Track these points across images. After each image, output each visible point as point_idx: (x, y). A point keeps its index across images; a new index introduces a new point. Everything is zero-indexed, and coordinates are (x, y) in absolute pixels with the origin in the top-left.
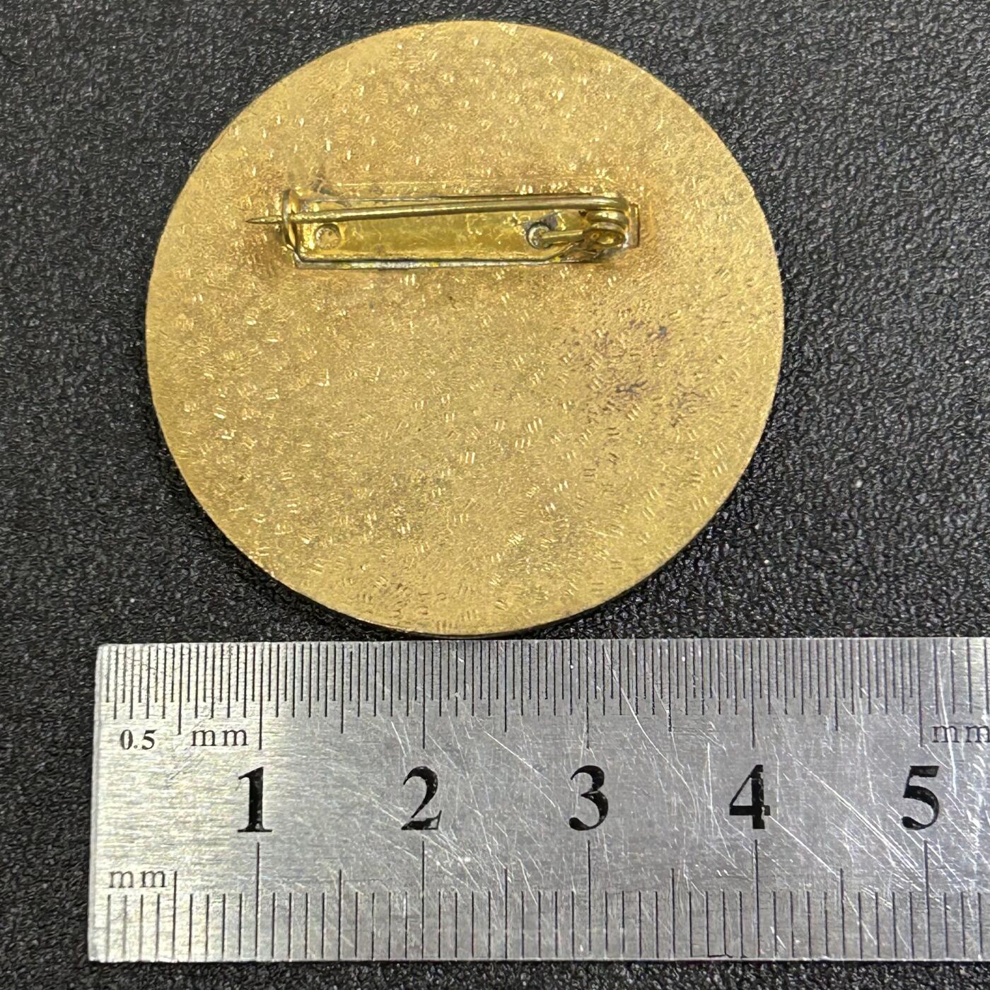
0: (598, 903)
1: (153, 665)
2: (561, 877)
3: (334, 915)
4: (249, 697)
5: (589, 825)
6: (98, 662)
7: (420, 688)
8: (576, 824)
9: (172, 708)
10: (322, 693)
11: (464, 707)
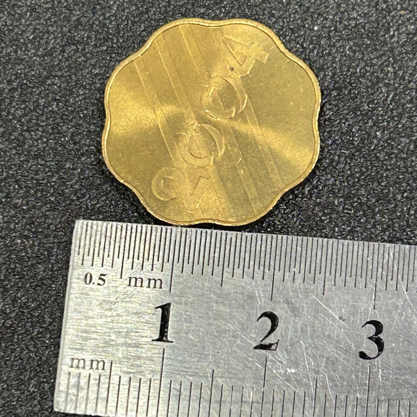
0: (373, 405)
1: (108, 234)
2: (351, 386)
3: (207, 397)
4: (166, 260)
5: (372, 357)
6: (75, 231)
7: (272, 263)
8: (363, 355)
9: (118, 262)
10: (211, 261)
11: (299, 278)
